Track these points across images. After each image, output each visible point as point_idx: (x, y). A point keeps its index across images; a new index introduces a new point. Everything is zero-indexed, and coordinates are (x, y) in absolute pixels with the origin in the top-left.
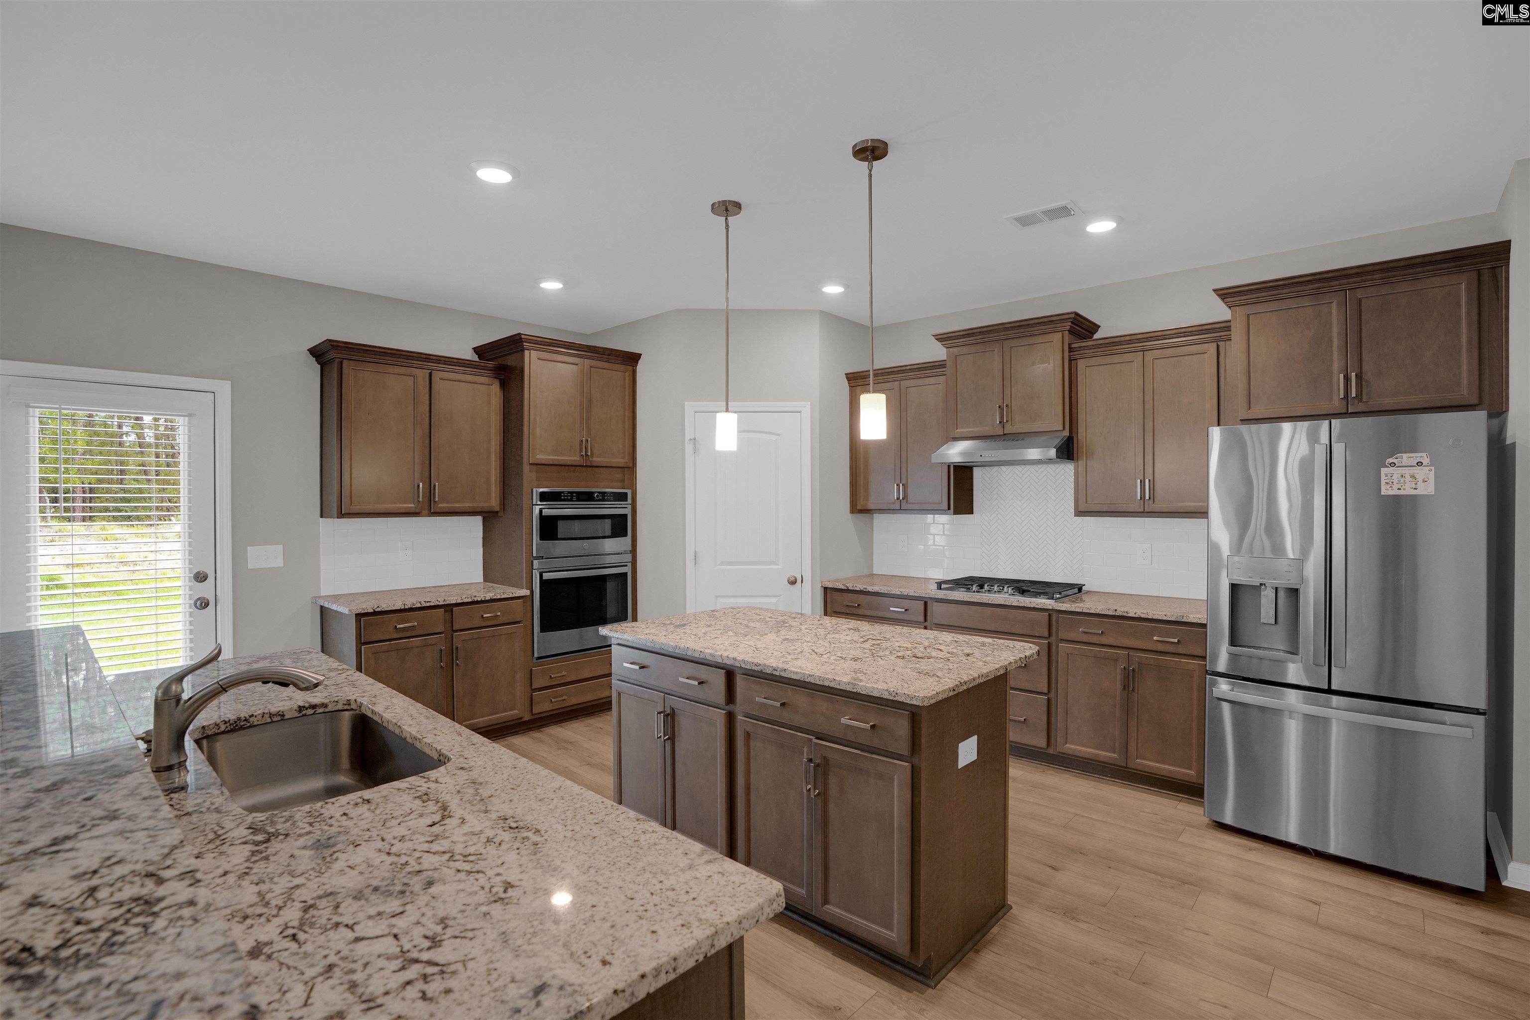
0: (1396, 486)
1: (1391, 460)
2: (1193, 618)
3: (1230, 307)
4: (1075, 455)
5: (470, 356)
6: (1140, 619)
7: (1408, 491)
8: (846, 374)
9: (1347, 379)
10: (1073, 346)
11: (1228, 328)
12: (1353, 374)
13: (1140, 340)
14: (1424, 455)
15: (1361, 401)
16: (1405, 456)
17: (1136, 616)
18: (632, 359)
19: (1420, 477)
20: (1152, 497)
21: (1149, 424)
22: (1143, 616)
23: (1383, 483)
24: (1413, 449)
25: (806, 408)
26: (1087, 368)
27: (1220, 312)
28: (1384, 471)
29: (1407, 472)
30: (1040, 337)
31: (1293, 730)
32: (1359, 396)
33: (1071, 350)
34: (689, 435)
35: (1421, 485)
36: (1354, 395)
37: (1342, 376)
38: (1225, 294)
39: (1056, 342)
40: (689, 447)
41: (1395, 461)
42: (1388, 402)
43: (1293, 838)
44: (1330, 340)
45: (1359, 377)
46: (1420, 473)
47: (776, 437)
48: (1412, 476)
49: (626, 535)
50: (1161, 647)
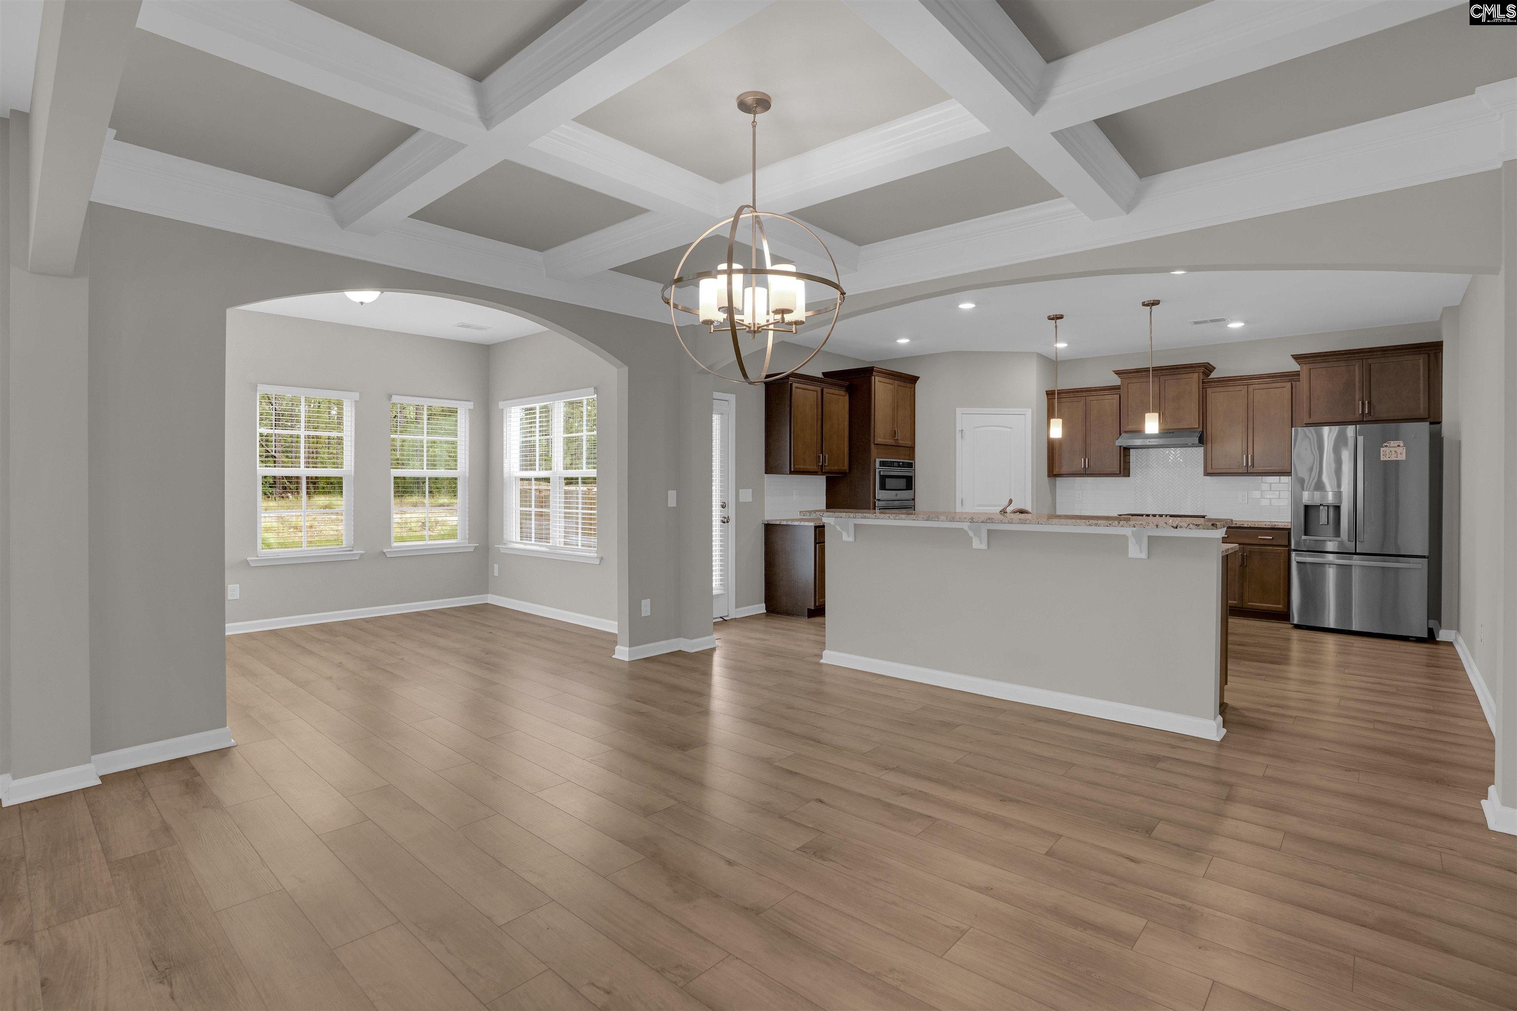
0: (1387, 456)
1: (1385, 444)
2: (1281, 525)
3: (1300, 365)
4: (1205, 442)
5: (821, 376)
6: (1250, 528)
7: (1393, 458)
8: (1046, 391)
9: (1363, 404)
10: (1204, 381)
11: (1299, 375)
12: (1366, 402)
13: (1246, 379)
14: (1401, 442)
15: (1370, 415)
16: (1392, 442)
17: (1249, 526)
18: (914, 380)
19: (1399, 452)
20: (1253, 465)
21: (1250, 426)
22: (1252, 526)
23: (1381, 455)
24: (1397, 439)
25: (1029, 412)
26: (1213, 393)
27: (1295, 367)
28: (1382, 449)
29: (1393, 450)
30: (1184, 375)
31: (1331, 574)
32: (1370, 412)
33: (1203, 383)
34: (958, 428)
35: (1399, 455)
36: (1366, 412)
37: (1360, 402)
38: (1297, 358)
39: (1195, 377)
40: (958, 435)
41: (1387, 444)
42: (1384, 416)
43: (1332, 625)
44: (1354, 384)
45: (1369, 403)
46: (1399, 450)
47: (1010, 429)
48: (1395, 452)
49: (912, 489)
50: (1262, 542)
